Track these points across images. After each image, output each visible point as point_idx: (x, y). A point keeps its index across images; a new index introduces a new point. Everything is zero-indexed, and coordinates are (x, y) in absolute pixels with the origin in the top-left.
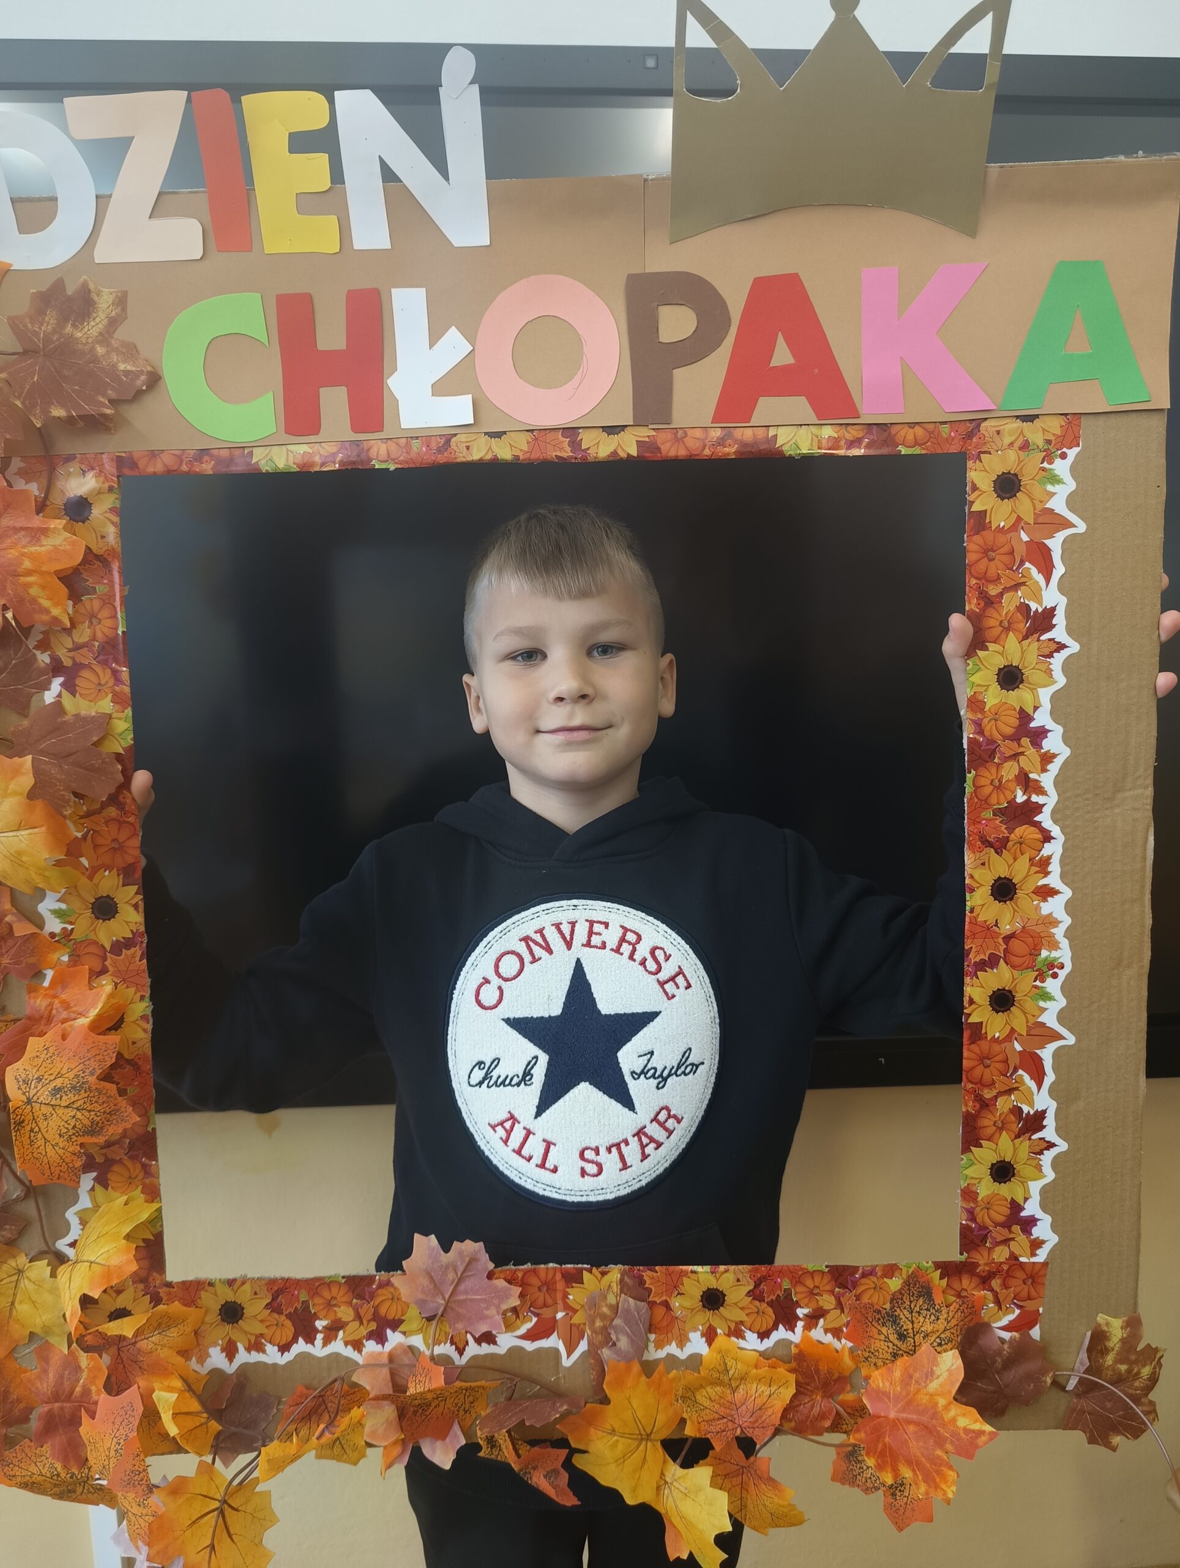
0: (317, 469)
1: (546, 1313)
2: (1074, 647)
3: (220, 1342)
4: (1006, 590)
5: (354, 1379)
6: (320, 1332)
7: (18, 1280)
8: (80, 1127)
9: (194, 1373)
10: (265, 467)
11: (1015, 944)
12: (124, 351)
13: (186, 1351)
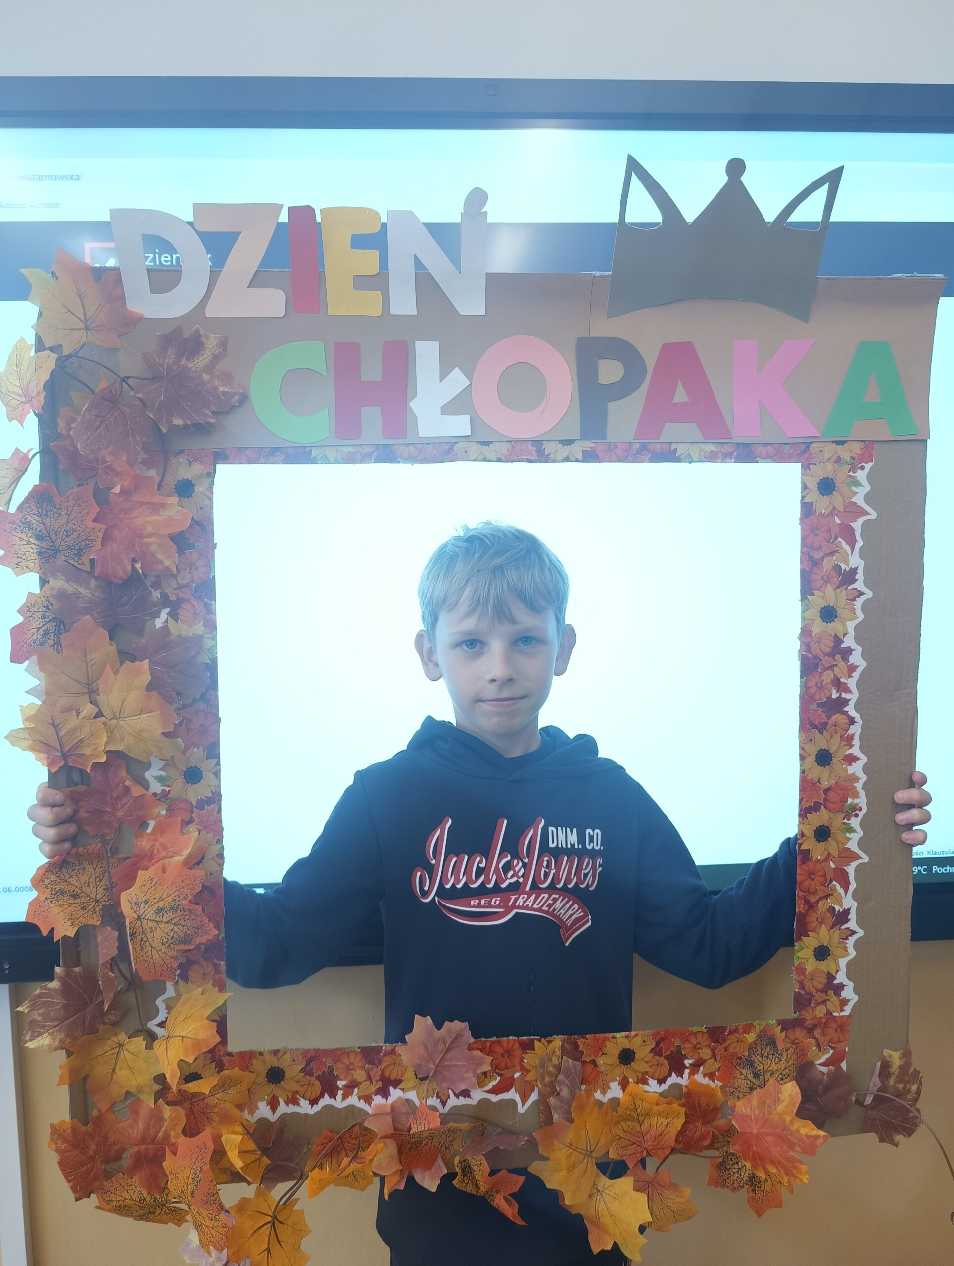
1: (507, 1073)
2: (869, 594)
3: (266, 1097)
4: (826, 555)
5: (367, 1124)
6: (341, 1089)
7: (119, 1052)
8: (176, 937)
9: (248, 1121)
11: (831, 794)
12: (224, 378)
13: (241, 1105)
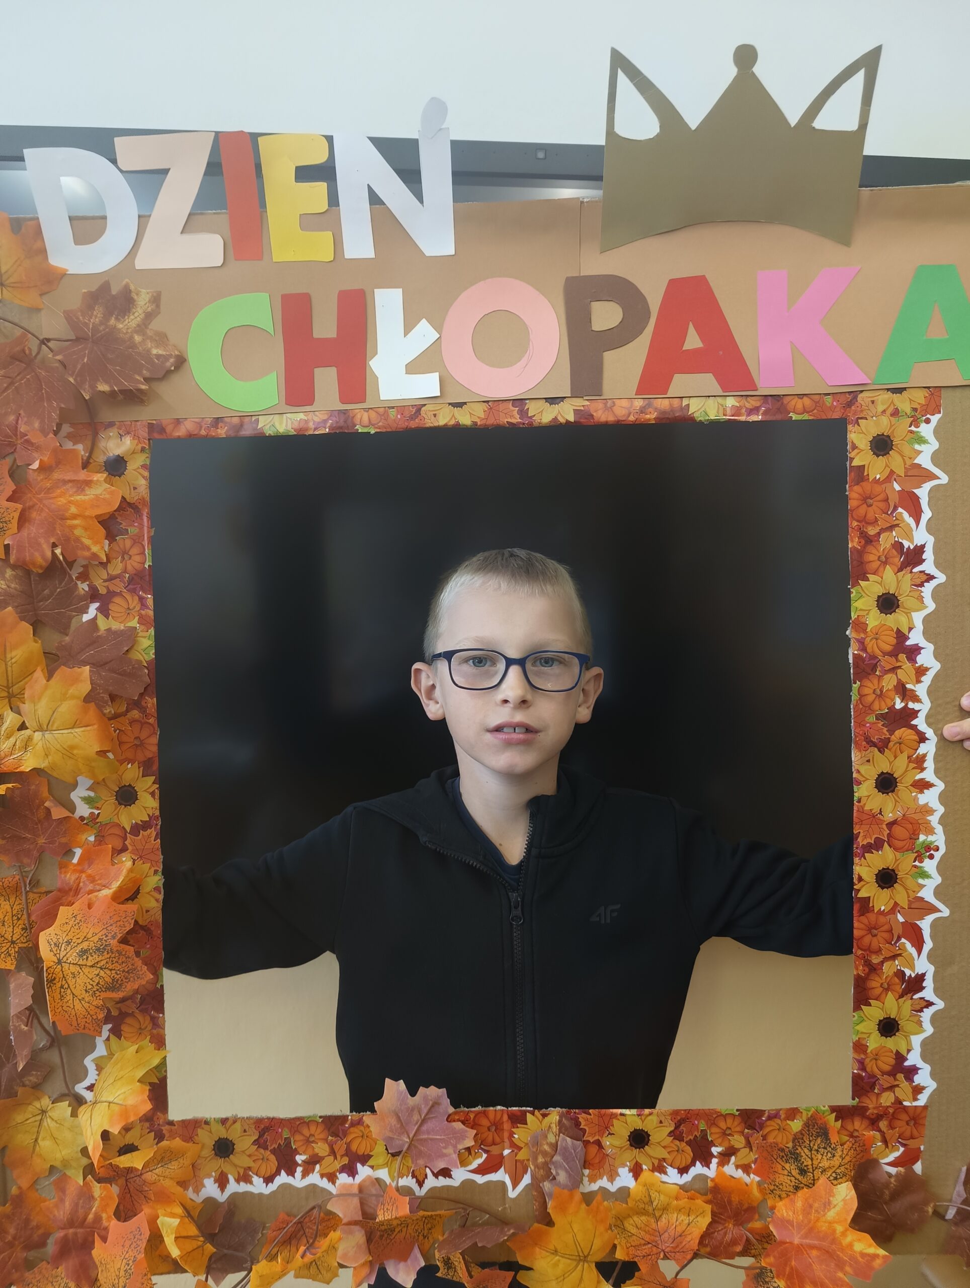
0: (311, 432)
1: (495, 1150)
2: (941, 578)
3: (213, 1174)
4: (883, 530)
5: (330, 1207)
6: (300, 1165)
7: (41, 1119)
8: (103, 984)
9: (191, 1201)
10: (269, 432)
11: (897, 830)
12: (157, 338)
13: (184, 1181)
